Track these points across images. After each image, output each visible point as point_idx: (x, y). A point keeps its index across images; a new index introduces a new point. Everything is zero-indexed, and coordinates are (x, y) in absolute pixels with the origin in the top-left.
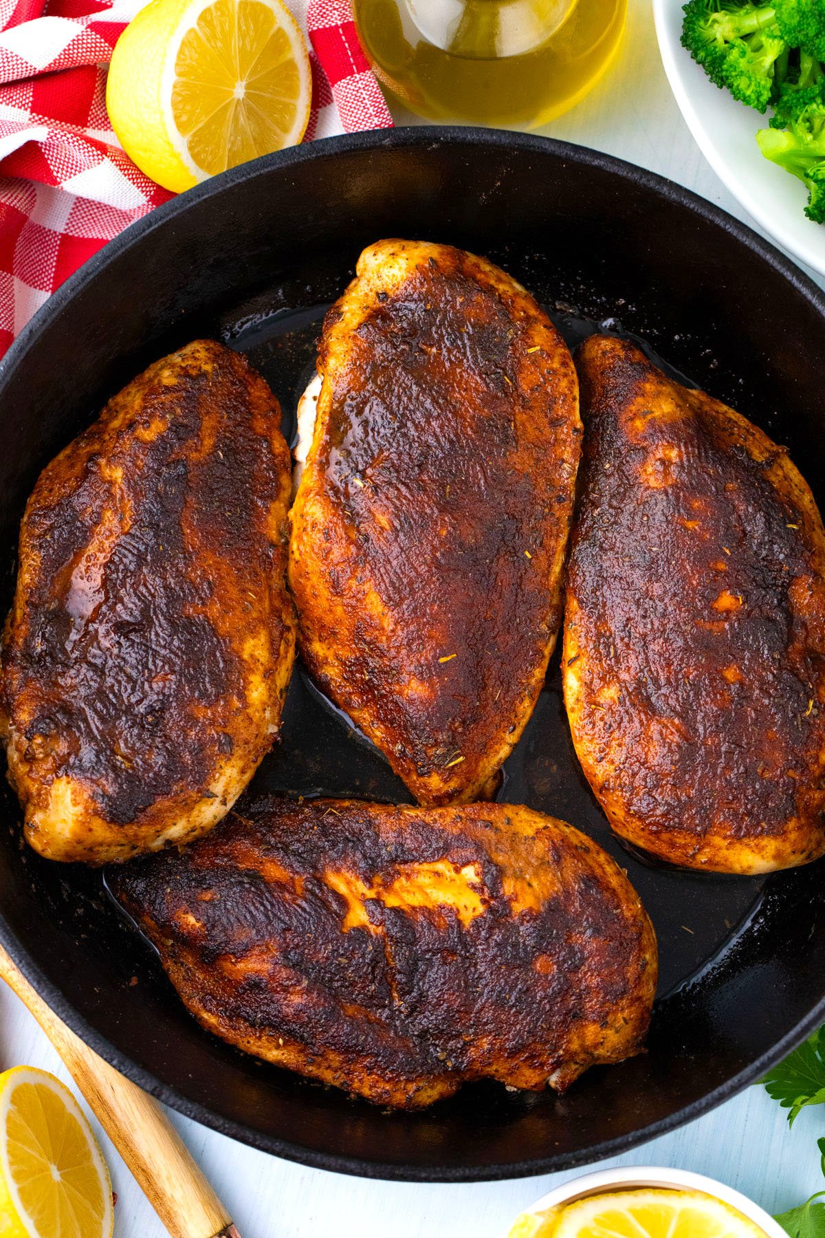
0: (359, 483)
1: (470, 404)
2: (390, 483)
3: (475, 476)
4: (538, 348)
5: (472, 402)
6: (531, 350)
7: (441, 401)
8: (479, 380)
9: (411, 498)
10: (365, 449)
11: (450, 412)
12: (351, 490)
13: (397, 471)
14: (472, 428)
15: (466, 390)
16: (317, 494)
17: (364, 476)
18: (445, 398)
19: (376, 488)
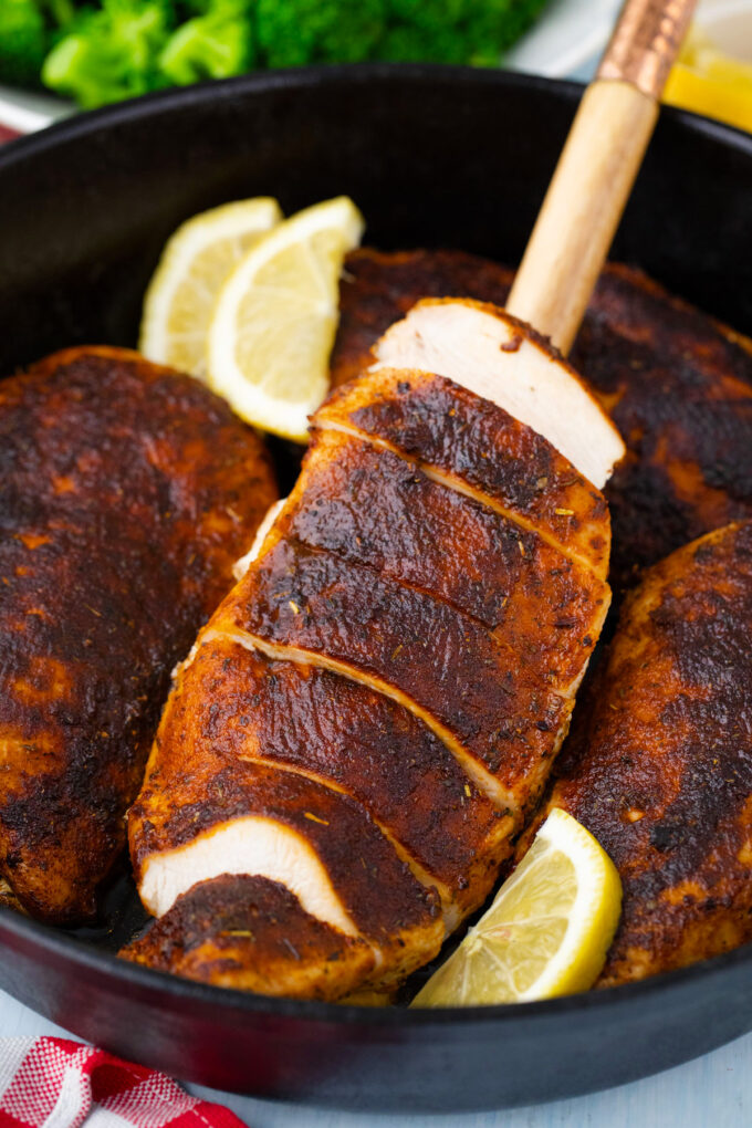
0: (294, 607)
1: (461, 558)
2: (330, 619)
3: (442, 646)
4: (571, 513)
5: (463, 555)
6: (561, 512)
7: (426, 542)
8: (485, 534)
9: (347, 643)
10: (321, 572)
11: (431, 557)
12: (282, 614)
13: (345, 607)
14: (449, 587)
15: (462, 539)
16: (239, 605)
17: (303, 602)
18: (432, 539)
19: (310, 620)
